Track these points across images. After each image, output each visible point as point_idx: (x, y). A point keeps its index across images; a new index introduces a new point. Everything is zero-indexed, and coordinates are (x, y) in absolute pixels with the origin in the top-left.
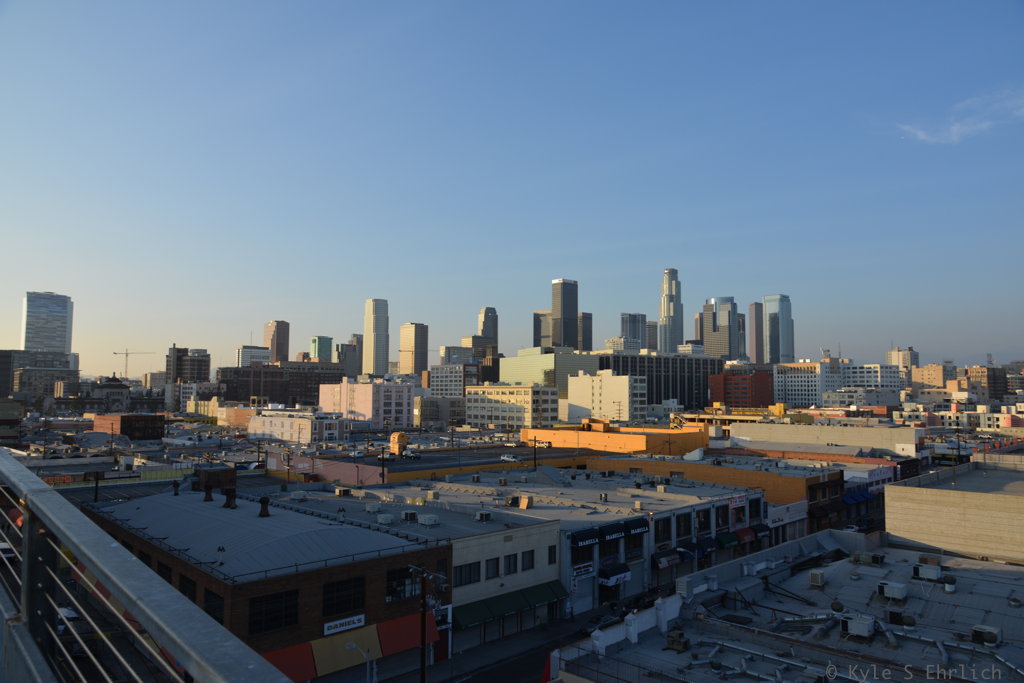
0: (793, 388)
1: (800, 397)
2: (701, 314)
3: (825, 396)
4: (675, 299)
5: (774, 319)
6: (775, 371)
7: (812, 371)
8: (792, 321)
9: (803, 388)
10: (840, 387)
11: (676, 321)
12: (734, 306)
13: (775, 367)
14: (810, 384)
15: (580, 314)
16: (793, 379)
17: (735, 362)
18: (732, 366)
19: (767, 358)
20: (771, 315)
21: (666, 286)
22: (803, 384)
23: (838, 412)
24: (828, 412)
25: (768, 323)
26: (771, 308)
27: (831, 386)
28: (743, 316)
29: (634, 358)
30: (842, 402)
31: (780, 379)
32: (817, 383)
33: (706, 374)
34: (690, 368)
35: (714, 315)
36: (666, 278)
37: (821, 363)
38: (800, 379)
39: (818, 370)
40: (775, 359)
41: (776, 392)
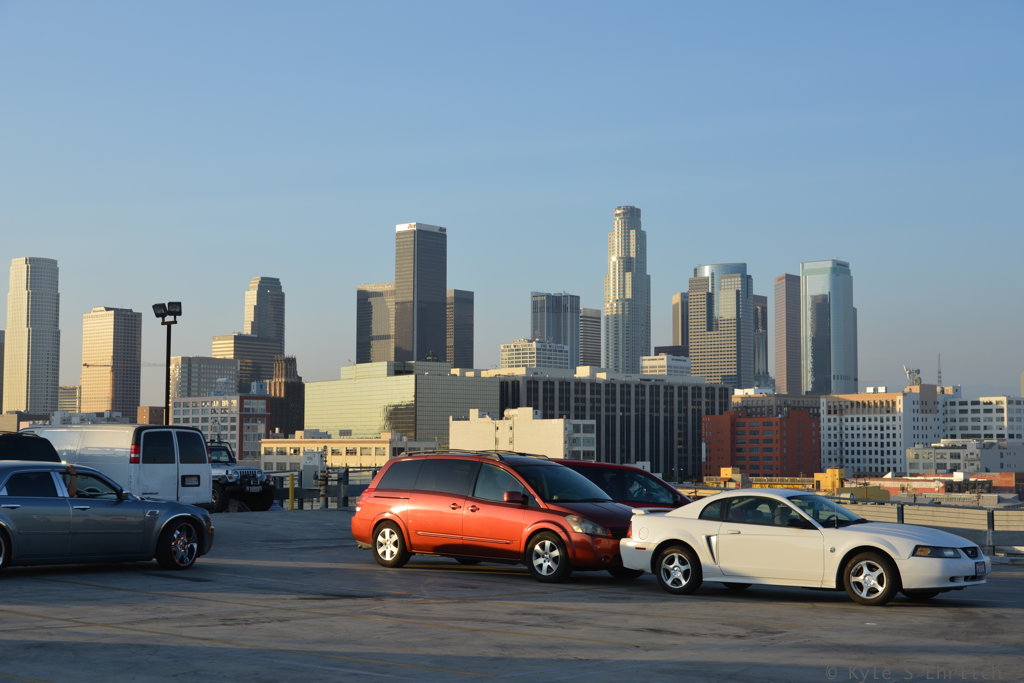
0: (855, 440)
1: (867, 456)
2: (684, 296)
3: (910, 454)
4: (635, 265)
5: (821, 306)
6: (823, 409)
7: (889, 408)
8: (855, 310)
9: (873, 440)
10: (937, 438)
11: (637, 309)
12: (747, 281)
13: (823, 400)
14: (885, 432)
15: (450, 294)
16: (855, 424)
17: (751, 392)
18: (745, 399)
19: (807, 382)
20: (815, 298)
21: (616, 240)
22: (873, 432)
23: (933, 484)
24: (916, 484)
25: (809, 313)
26: (815, 285)
27: (922, 437)
28: (763, 300)
29: (565, 384)
30: (941, 466)
31: (832, 424)
32: (897, 432)
33: (697, 414)
34: (669, 402)
35: (710, 297)
36: (618, 225)
37: (905, 395)
38: (867, 424)
39: (900, 407)
40: (822, 385)
41: (824, 448)
